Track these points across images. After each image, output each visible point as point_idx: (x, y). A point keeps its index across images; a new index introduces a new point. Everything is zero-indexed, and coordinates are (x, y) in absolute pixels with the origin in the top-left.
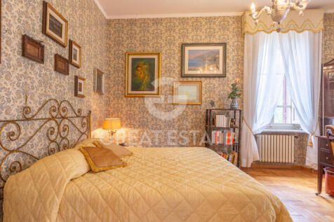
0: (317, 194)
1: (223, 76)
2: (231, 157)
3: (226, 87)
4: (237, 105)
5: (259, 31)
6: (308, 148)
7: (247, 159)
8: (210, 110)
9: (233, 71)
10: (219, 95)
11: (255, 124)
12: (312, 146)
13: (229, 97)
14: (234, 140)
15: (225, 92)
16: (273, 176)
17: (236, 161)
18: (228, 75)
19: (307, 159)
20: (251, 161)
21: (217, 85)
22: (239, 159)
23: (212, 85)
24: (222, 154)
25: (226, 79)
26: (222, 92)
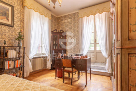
0: (55, 79)
1: (12, 26)
2: (18, 74)
3: (13, 33)
4: (21, 45)
5: (31, 8)
6: (48, 62)
7: (27, 72)
8: (4, 47)
9: (18, 25)
10: (9, 38)
11: (30, 55)
12: (49, 61)
13: (16, 40)
14: (20, 64)
15: (13, 36)
16: (38, 77)
17: (21, 75)
18: (15, 26)
19: (47, 66)
20: (29, 73)
21: (7, 31)
22: (23, 74)
23: (3, 30)
24: (13, 74)
25: (13, 28)
26: (11, 36)
